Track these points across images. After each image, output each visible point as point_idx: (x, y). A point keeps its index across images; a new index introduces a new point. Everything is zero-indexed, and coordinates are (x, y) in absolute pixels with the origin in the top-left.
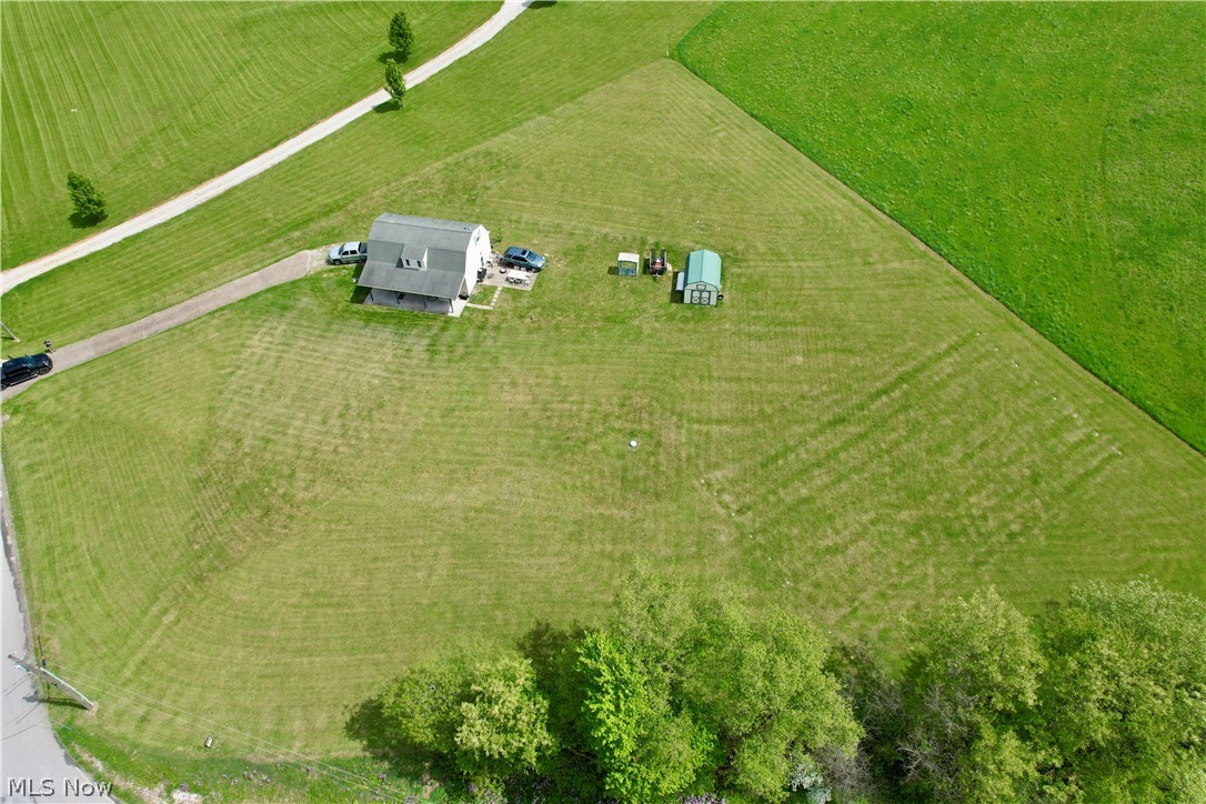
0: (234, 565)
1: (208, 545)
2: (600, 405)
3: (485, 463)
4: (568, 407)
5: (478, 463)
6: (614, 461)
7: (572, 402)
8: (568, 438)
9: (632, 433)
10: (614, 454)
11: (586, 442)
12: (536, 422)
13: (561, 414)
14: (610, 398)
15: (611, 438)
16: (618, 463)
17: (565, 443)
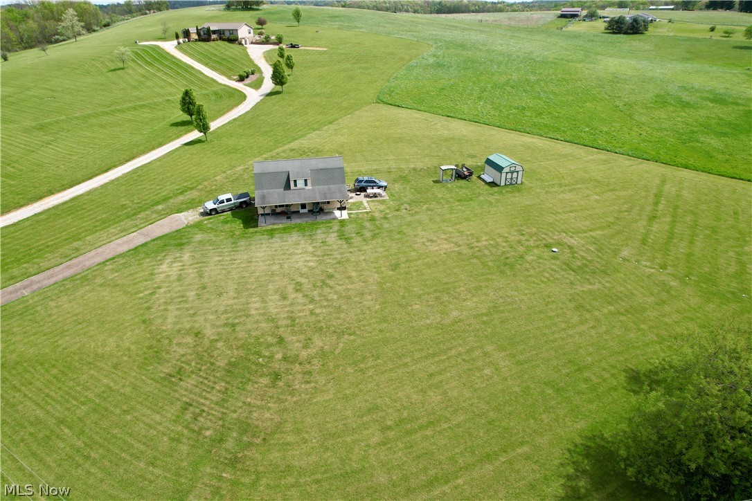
0: (273, 433)
1: (223, 426)
2: (507, 237)
3: (460, 286)
4: (487, 243)
5: (455, 288)
6: (553, 261)
7: (486, 240)
8: (507, 258)
9: (546, 246)
10: (549, 258)
11: (521, 257)
12: (472, 255)
13: (486, 247)
14: (509, 233)
15: (536, 251)
16: (558, 262)
17: (508, 261)
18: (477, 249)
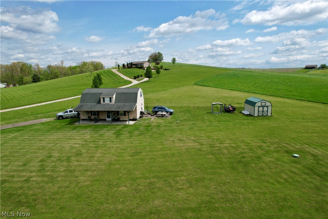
2: (249, 143)
3: (182, 175)
4: (228, 145)
5: (176, 176)
6: (294, 165)
7: (228, 143)
8: (243, 157)
9: (287, 152)
10: (288, 161)
11: (259, 158)
12: (210, 152)
13: (226, 148)
14: (252, 141)
15: (275, 155)
16: (299, 166)
17: (243, 160)
18: (218, 148)
